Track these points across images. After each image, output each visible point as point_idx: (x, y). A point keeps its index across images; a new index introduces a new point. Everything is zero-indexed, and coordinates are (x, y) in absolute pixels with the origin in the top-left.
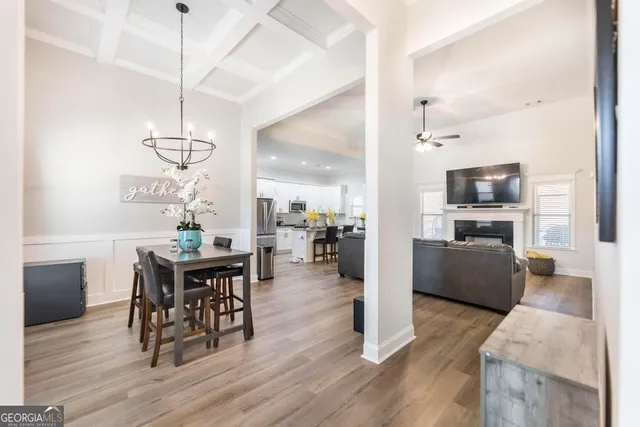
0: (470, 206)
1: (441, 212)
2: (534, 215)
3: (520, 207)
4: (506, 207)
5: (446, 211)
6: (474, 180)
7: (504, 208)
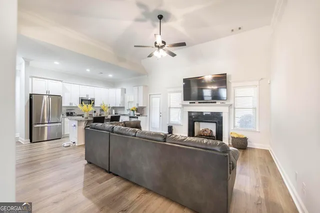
0: (197, 102)
1: (181, 106)
2: (235, 108)
3: (227, 103)
4: (218, 102)
5: (183, 106)
6: (202, 89)
7: (217, 103)
